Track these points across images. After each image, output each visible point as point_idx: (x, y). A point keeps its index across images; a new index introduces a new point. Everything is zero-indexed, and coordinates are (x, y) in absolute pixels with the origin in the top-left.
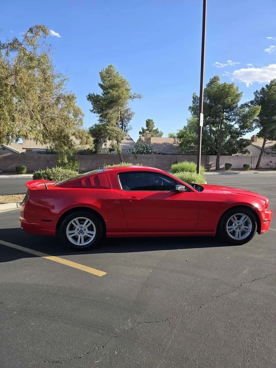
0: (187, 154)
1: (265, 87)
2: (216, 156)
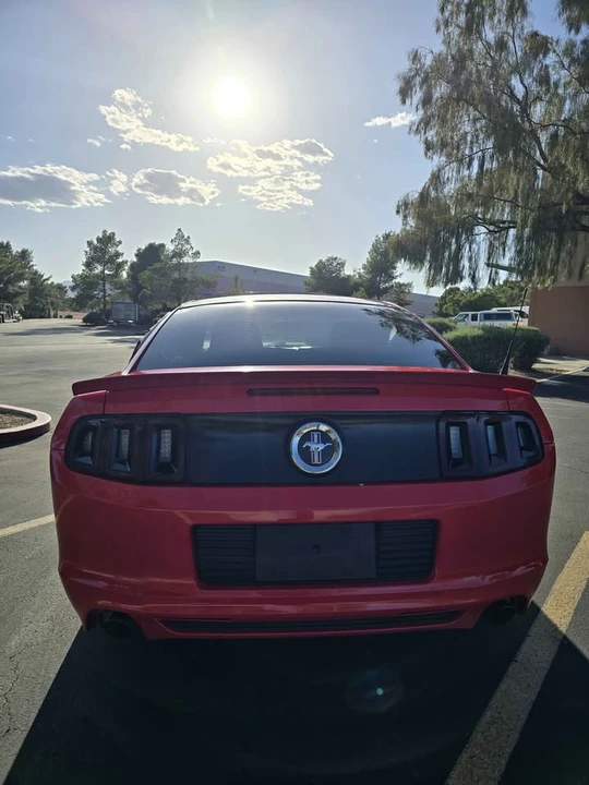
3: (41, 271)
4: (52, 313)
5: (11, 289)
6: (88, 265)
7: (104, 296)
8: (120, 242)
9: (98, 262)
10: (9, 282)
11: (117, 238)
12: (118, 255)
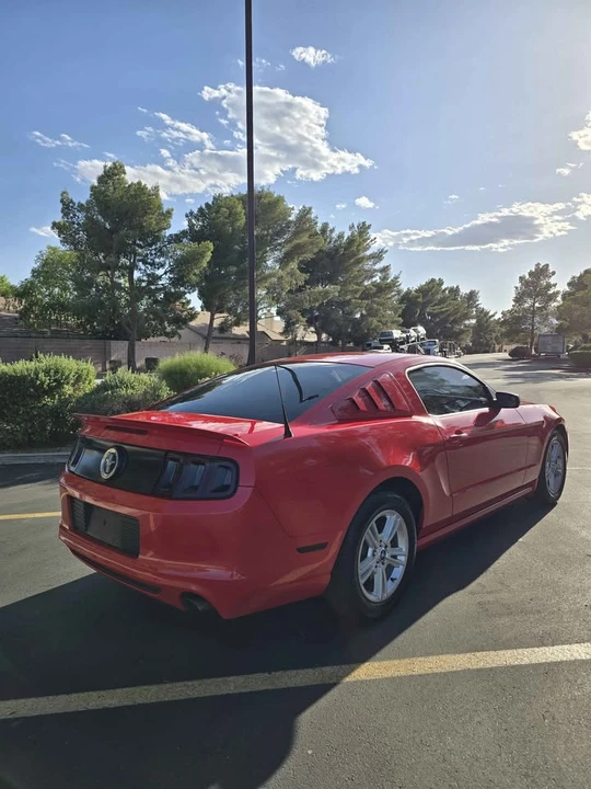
0: (56, 335)
1: (204, 207)
2: (127, 343)
3: (486, 308)
4: (497, 347)
5: (457, 328)
6: (519, 300)
7: (533, 329)
8: (554, 273)
9: (530, 296)
10: (455, 322)
11: (551, 269)
12: (549, 286)
